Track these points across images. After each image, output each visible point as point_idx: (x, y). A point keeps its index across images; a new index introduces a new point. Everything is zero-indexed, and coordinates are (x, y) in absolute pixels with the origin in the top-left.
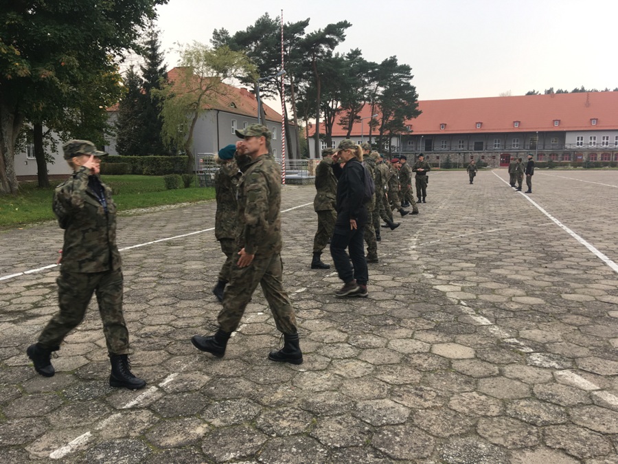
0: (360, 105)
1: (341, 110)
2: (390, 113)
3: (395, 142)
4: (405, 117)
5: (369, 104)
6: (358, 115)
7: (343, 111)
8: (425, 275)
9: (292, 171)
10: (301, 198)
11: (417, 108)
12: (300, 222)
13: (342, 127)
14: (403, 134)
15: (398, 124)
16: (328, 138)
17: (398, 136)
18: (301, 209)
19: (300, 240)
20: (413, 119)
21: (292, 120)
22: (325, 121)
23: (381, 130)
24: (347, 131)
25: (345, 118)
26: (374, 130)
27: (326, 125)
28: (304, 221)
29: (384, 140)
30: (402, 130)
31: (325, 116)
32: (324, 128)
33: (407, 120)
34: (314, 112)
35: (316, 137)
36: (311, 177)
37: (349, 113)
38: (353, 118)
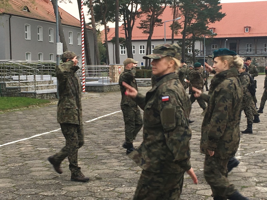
0: (161, 7)
1: (141, 13)
2: (193, 15)
3: (198, 46)
4: (208, 20)
5: (171, 7)
6: (159, 18)
7: (143, 14)
8: (259, 188)
9: (92, 77)
10: (105, 106)
11: (220, 11)
12: (109, 133)
13: (142, 30)
14: (207, 37)
15: (201, 28)
16: (128, 43)
17: (201, 40)
18: (107, 118)
19: (114, 153)
20: (217, 22)
21: (90, 24)
22: (125, 24)
23: (184, 33)
24: (148, 35)
25: (145, 22)
26: (176, 33)
27: (126, 29)
28: (114, 131)
29: (187, 44)
30: (205, 34)
31: (124, 20)
32: (124, 31)
33: (210, 23)
34: (112, 16)
35: (115, 41)
36: (113, 84)
37: (149, 16)
38: (154, 21)
